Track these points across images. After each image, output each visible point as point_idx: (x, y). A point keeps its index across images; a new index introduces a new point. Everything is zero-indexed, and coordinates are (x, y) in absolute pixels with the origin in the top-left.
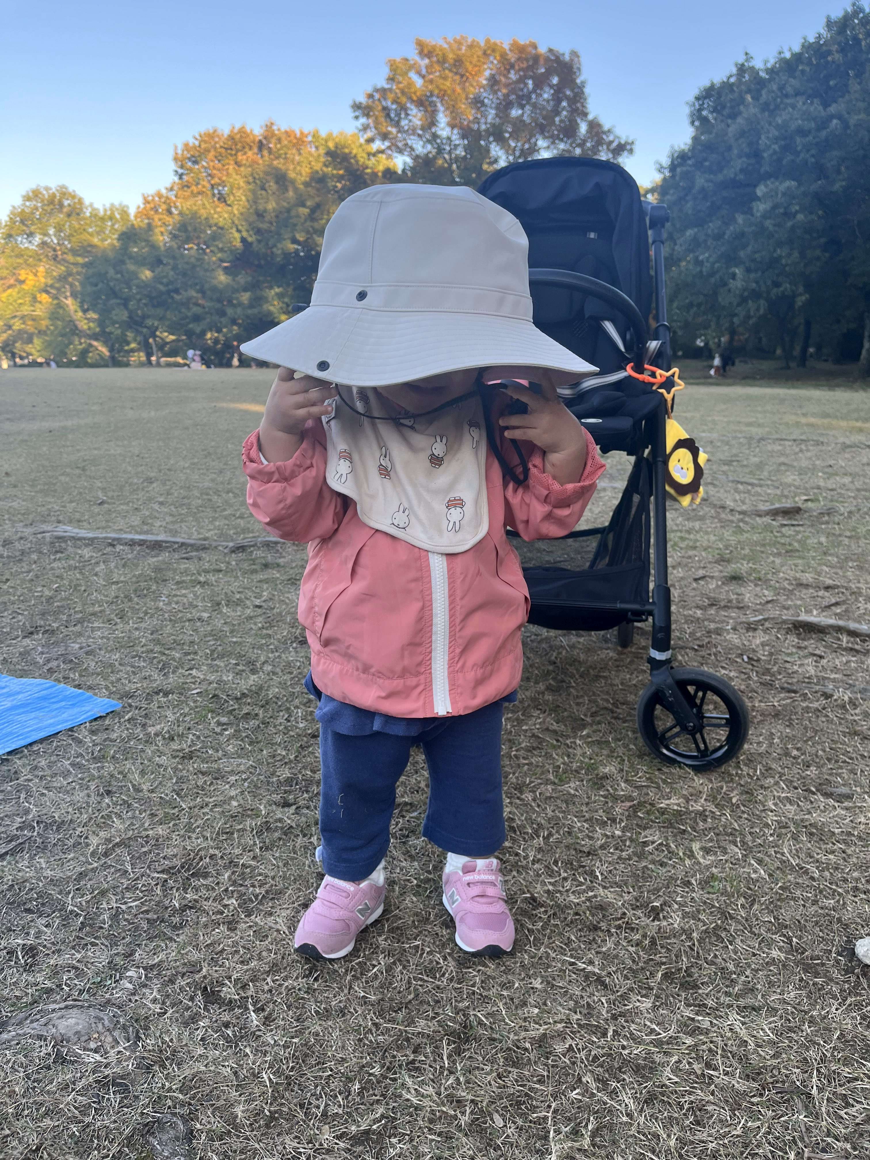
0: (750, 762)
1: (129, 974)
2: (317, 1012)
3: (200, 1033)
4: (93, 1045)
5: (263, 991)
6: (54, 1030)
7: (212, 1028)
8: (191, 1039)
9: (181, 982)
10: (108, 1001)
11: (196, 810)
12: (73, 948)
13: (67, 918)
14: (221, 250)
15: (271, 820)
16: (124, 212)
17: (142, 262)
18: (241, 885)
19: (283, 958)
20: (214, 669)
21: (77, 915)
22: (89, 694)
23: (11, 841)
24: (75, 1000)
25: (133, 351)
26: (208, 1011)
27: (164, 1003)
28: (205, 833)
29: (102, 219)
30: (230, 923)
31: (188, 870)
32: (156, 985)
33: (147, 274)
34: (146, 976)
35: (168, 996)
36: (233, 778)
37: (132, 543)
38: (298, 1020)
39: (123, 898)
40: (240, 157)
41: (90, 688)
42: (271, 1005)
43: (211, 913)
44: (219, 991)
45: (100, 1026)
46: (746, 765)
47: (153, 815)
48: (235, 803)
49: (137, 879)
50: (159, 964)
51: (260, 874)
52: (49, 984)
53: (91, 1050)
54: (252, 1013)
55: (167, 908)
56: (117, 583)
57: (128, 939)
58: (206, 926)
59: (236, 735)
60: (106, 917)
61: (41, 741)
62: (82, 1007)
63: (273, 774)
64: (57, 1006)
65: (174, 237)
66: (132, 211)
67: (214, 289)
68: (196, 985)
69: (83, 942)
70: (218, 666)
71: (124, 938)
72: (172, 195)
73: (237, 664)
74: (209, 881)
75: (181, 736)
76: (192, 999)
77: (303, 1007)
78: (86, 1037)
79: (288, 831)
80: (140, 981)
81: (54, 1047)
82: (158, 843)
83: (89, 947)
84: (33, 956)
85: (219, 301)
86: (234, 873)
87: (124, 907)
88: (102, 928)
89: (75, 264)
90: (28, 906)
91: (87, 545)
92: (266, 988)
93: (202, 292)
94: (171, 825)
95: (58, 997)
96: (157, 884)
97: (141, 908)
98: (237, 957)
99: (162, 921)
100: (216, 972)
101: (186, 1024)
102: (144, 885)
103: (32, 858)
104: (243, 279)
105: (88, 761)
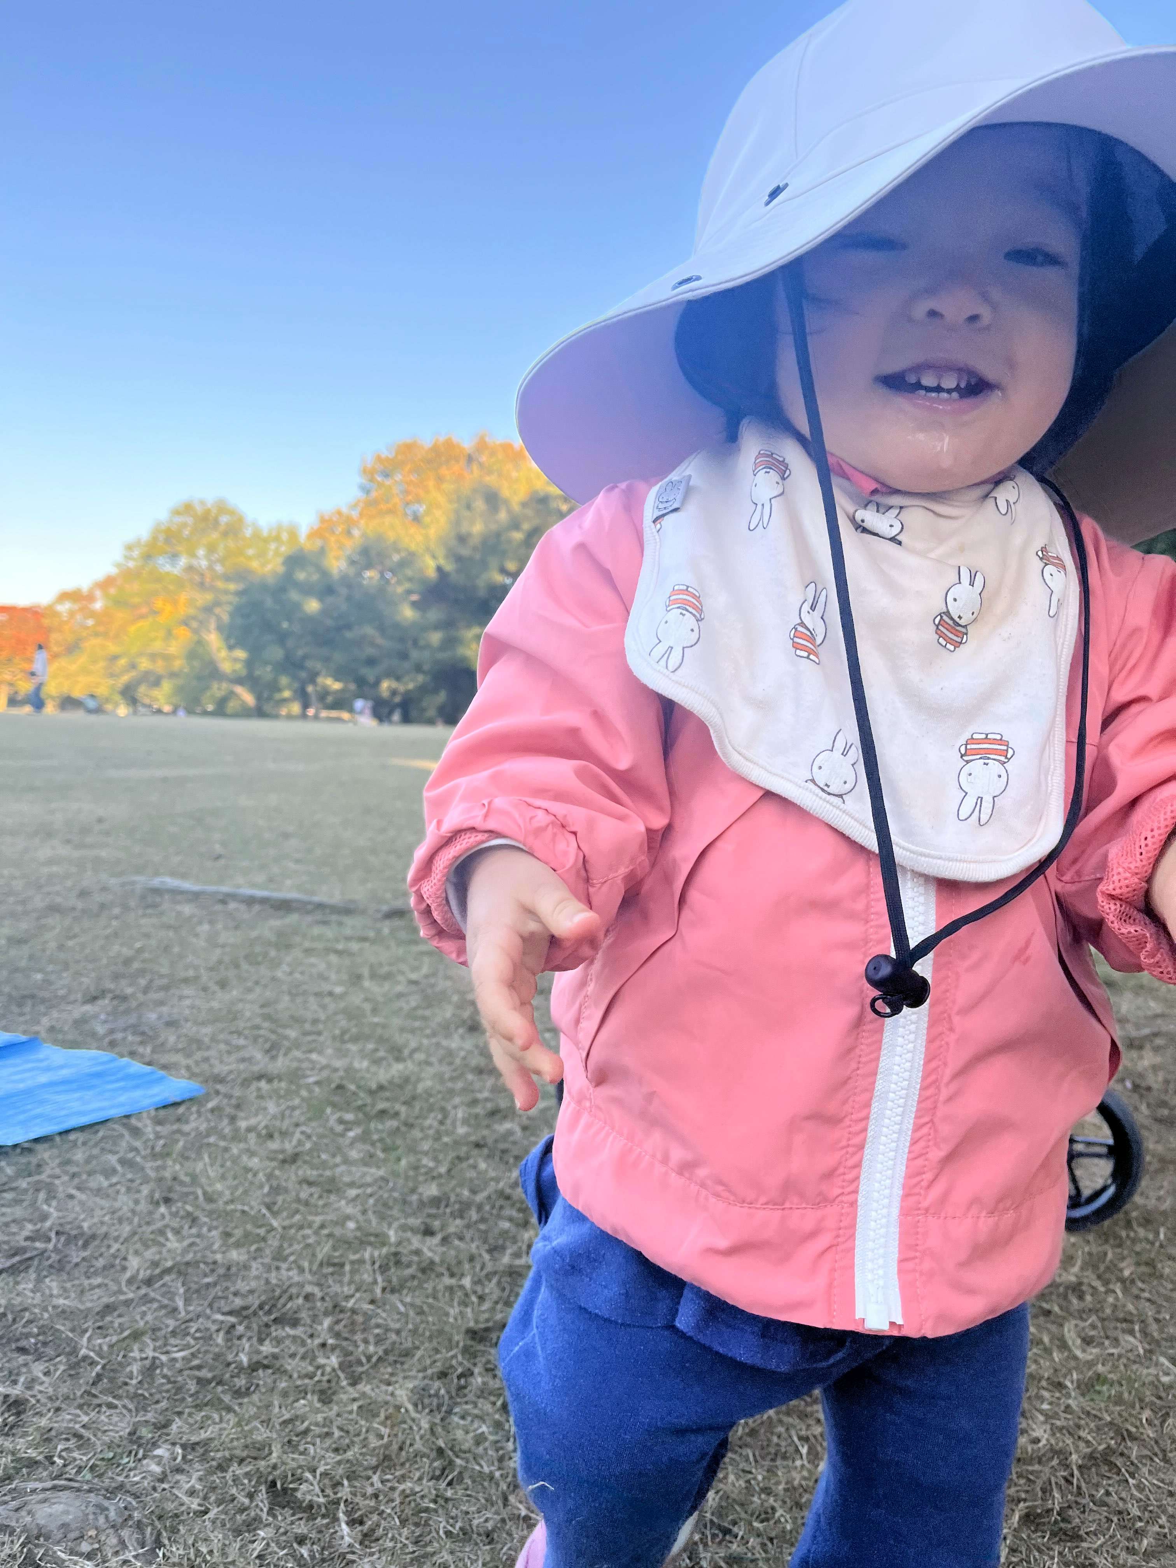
0: (1147, 1221)
1: (158, 1452)
2: (448, 1534)
3: (258, 1547)
4: (85, 1547)
5: (364, 1495)
6: (28, 1519)
7: (278, 1543)
8: (241, 1555)
9: (236, 1469)
10: (121, 1487)
11: (293, 1231)
12: (80, 1407)
13: (76, 1365)
14: (410, 580)
15: (405, 1251)
16: (293, 534)
17: (308, 590)
18: (346, 1339)
19: (401, 1449)
20: (341, 1053)
21: (93, 1363)
22: (162, 1073)
23: (14, 1255)
24: (70, 1480)
25: (285, 700)
26: (275, 1517)
27: (205, 1498)
28: (301, 1262)
29: (266, 541)
30: (322, 1392)
31: (269, 1312)
32: (197, 1471)
33: (313, 606)
34: (184, 1457)
35: (214, 1489)
36: (352, 1192)
37: (250, 901)
38: (416, 1543)
39: (165, 1345)
40: (444, 471)
41: (164, 1067)
42: (375, 1517)
43: (295, 1375)
44: (295, 1490)
45: (102, 1520)
46: (1140, 1225)
47: (227, 1235)
48: (351, 1225)
49: (191, 1320)
50: (206, 1443)
51: (378, 1326)
52: (32, 1453)
53: (81, 1555)
54: (344, 1526)
55: (229, 1364)
56: (223, 946)
57: (164, 1404)
58: (285, 1394)
59: (365, 1137)
60: (135, 1368)
61: (82, 1129)
62: (78, 1490)
63: (413, 1191)
64: (39, 1485)
65: (352, 562)
66: (303, 532)
67: (397, 626)
68: (260, 1476)
69: (96, 1401)
70: (348, 1050)
71: (157, 1402)
72: (355, 514)
73: (376, 1050)
74: (299, 1331)
75: (284, 1134)
76: (251, 1496)
77: (427, 1524)
78: (76, 1534)
79: (428, 1269)
80: (173, 1463)
81: (23, 1545)
82: (229, 1272)
83: (104, 1409)
84: (18, 1414)
85: (402, 640)
86: (337, 1322)
87: (164, 1358)
88: (126, 1384)
89: (226, 592)
90: (23, 1343)
91: (189, 901)
92: (370, 1491)
93: (382, 629)
94: (253, 1248)
95: (45, 1474)
96: (218, 1331)
97: (190, 1361)
98: (328, 1442)
99: (220, 1383)
100: (293, 1460)
101: (238, 1532)
102: (198, 1330)
103: (39, 1280)
104: (435, 614)
105: (144, 1157)
